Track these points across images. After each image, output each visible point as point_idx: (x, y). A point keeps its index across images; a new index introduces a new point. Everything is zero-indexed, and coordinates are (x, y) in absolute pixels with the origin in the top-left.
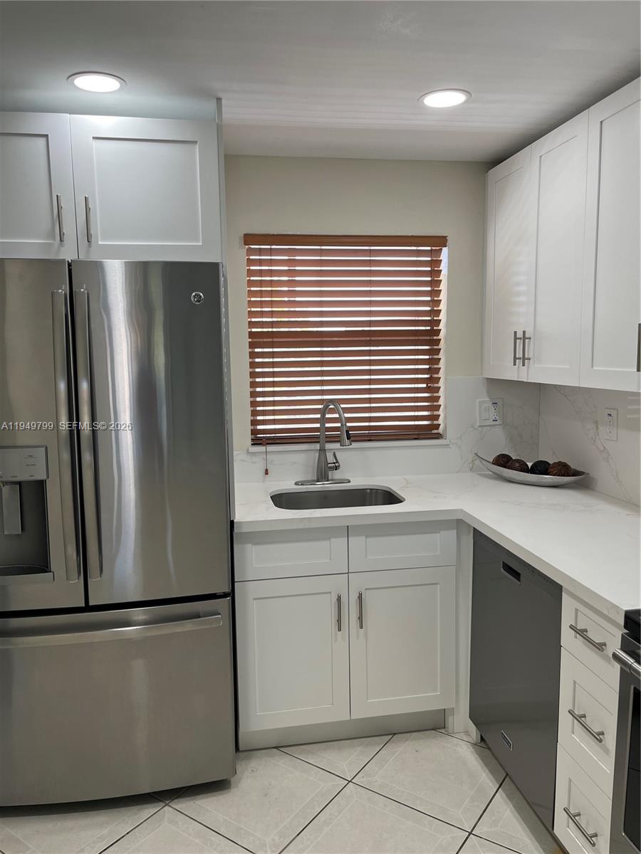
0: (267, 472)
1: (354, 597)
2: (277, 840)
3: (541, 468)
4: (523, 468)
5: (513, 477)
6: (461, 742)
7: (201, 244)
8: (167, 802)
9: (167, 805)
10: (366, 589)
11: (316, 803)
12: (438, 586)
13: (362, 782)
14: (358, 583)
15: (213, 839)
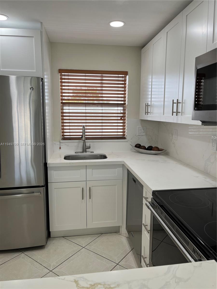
0: (60, 148)
1: (88, 189)
2: (55, 264)
3: (150, 148)
4: (144, 148)
5: (142, 151)
6: (123, 237)
7: (35, 71)
8: (23, 252)
9: (23, 253)
10: (92, 186)
11: (71, 254)
12: (116, 186)
13: (87, 248)
14: (89, 184)
15: (35, 263)
